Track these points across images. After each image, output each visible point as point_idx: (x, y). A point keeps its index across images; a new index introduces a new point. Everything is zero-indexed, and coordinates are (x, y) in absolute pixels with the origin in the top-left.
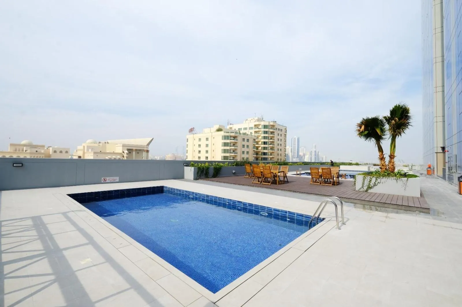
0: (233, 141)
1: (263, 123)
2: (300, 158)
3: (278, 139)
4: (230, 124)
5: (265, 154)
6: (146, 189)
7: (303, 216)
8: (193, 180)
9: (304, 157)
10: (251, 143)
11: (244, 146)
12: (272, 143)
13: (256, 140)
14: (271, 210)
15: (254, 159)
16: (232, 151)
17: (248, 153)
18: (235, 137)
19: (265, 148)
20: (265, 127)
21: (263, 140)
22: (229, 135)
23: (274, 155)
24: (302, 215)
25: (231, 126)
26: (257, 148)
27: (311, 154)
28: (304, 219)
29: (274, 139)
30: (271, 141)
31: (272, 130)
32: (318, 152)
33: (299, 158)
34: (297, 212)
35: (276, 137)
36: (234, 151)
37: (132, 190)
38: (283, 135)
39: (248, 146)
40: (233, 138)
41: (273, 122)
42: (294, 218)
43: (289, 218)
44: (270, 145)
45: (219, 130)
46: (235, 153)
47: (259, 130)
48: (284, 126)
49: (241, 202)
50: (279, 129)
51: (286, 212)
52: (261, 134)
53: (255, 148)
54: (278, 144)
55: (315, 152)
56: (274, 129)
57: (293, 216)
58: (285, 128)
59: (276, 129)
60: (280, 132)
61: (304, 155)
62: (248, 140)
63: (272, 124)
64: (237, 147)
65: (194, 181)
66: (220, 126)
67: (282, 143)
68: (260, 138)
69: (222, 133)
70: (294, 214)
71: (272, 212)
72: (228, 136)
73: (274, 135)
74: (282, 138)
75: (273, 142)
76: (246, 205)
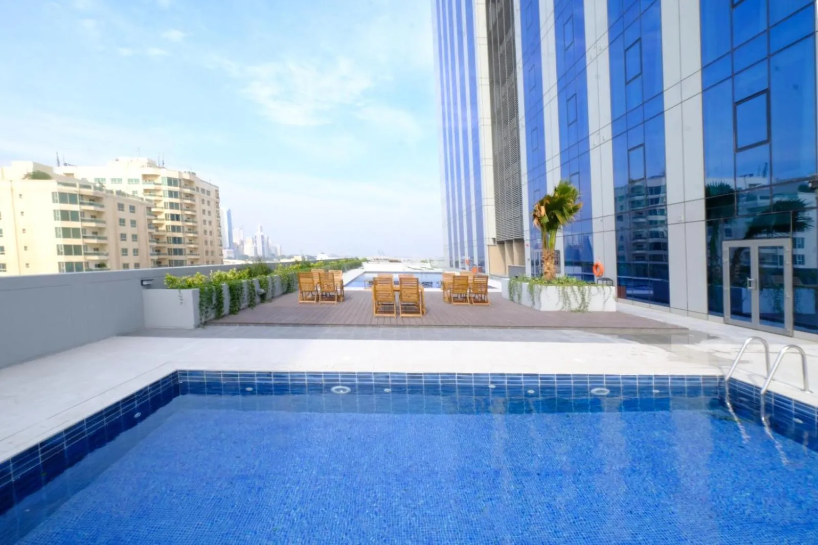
0: (92, 208)
1: (164, 174)
2: (236, 249)
3: (204, 211)
4: (65, 164)
5: (177, 240)
6: (133, 400)
7: (683, 379)
8: (193, 327)
9: (242, 247)
10: (141, 217)
11: (122, 222)
12: (191, 218)
13: (153, 210)
14: (617, 379)
15: (152, 252)
16: (89, 234)
17: (136, 238)
18: (94, 200)
19: (174, 229)
20: (171, 182)
21: (169, 211)
22: (78, 193)
23: (198, 244)
24: (681, 378)
25: (68, 170)
26: (157, 227)
27: (255, 242)
28: (686, 384)
29: (195, 209)
30: (187, 215)
31: (188, 191)
32: (268, 238)
33: (233, 248)
34: (672, 374)
35: (199, 207)
36: (96, 233)
37: (88, 425)
38: (213, 203)
39: (133, 223)
40: (90, 200)
41: (189, 172)
42: (666, 385)
43: (656, 388)
44: (186, 221)
45: (39, 175)
46: (99, 238)
47: (158, 187)
48: (214, 186)
49: (537, 375)
50: (203, 190)
51: (650, 378)
52: (161, 196)
53: (153, 228)
54: (205, 221)
55: (262, 237)
56: (194, 190)
57: (665, 383)
58: (215, 188)
59: (198, 188)
60: (205, 197)
61: (242, 243)
62: (132, 209)
63: (187, 177)
64: (104, 222)
65: (200, 330)
66: (35, 164)
67: (213, 218)
68: (161, 204)
69: (51, 186)
70: (665, 378)
71: (619, 383)
72: (75, 195)
73: (194, 201)
74: (212, 208)
75: (193, 216)
76: (552, 379)
